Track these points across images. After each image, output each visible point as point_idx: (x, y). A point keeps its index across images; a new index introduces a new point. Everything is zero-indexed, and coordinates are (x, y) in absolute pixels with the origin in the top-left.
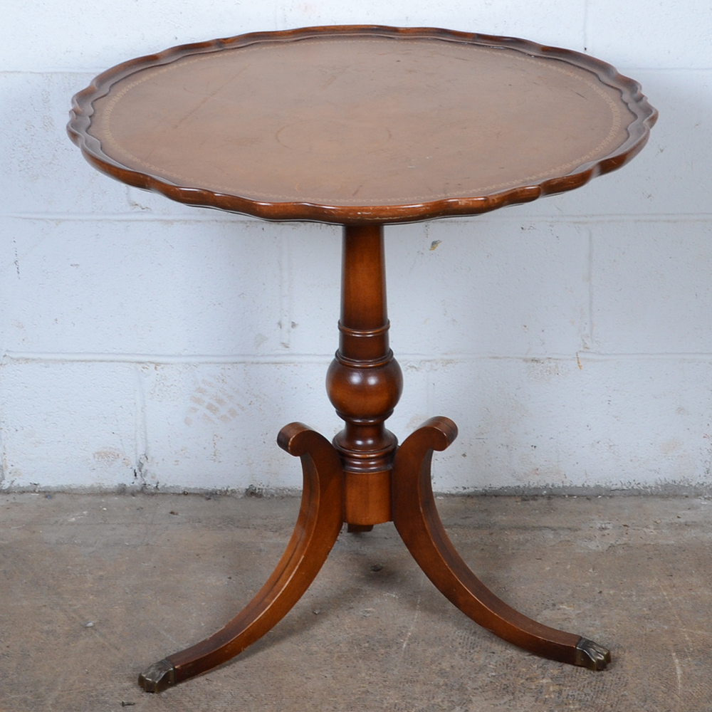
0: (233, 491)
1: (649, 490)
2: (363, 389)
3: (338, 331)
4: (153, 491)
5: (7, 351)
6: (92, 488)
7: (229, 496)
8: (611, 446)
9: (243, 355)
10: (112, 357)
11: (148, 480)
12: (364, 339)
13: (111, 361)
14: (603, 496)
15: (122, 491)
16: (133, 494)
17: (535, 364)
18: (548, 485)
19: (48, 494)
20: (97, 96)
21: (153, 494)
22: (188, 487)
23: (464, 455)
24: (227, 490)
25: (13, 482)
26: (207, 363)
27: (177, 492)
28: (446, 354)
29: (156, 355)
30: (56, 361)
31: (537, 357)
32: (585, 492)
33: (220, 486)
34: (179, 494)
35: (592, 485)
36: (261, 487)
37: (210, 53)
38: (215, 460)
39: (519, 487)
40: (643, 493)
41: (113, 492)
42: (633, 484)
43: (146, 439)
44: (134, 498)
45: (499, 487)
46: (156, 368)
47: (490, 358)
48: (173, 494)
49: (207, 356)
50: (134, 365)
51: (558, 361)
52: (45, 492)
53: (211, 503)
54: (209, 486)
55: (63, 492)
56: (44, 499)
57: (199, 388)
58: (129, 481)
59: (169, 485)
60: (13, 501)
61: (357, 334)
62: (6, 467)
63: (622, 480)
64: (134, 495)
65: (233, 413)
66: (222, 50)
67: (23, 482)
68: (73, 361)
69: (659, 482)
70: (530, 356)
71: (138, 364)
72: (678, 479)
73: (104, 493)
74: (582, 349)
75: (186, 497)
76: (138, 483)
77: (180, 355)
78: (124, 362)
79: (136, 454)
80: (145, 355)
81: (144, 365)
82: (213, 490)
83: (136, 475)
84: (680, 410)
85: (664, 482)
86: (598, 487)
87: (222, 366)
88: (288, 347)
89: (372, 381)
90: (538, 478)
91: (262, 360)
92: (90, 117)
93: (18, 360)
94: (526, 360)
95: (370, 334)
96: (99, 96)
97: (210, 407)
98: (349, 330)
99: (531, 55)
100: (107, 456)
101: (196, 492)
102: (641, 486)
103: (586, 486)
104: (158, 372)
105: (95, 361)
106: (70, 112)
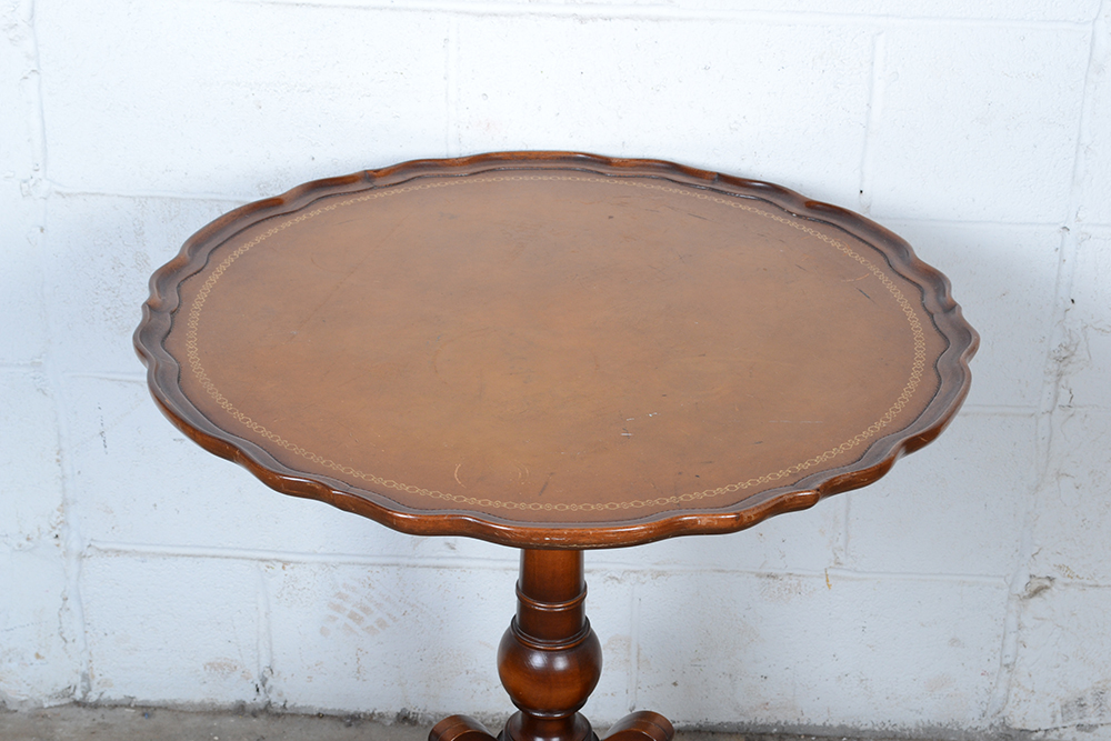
0: (381, 716)
1: (907, 733)
2: (547, 675)
3: (516, 598)
4: (279, 711)
5: (92, 540)
6: (202, 704)
7: (375, 722)
8: (862, 680)
9: (397, 556)
10: (229, 553)
11: (273, 697)
12: (550, 615)
13: (227, 557)
14: (849, 738)
15: (240, 710)
16: (254, 714)
17: (771, 580)
18: (779, 722)
19: (147, 710)
20: (188, 272)
21: (278, 715)
22: (325, 707)
23: (675, 684)
24: (373, 713)
25: (102, 694)
26: (349, 563)
27: (310, 713)
28: (657, 564)
29: (285, 552)
30: (155, 555)
31: (774, 572)
32: (826, 733)
33: (363, 707)
34: (312, 717)
35: (835, 724)
36: (416, 711)
37: (354, 192)
38: (358, 679)
39: (742, 723)
40: (899, 736)
41: (229, 710)
42: (887, 725)
43: (271, 649)
44: (255, 720)
45: (717, 722)
46: (283, 567)
47: (714, 571)
48: (305, 715)
49: (349, 555)
50: (256, 562)
51: (801, 578)
52: (143, 707)
53: (352, 731)
54: (351, 707)
55: (166, 708)
56: (140, 718)
57: (339, 593)
58: (249, 697)
59: (299, 704)
60: (101, 720)
61: (541, 607)
62: (93, 677)
63: (874, 720)
64: (255, 716)
65: (382, 624)
66: (370, 189)
67: (115, 694)
68: (177, 555)
69: (921, 724)
70: (765, 571)
71: (261, 563)
72: (945, 721)
73: (216, 712)
74: (832, 564)
75: (322, 721)
76: (261, 700)
77: (315, 553)
78: (243, 558)
79: (259, 665)
80: (269, 551)
81: (269, 564)
82: (356, 713)
83: (258, 690)
84: (954, 641)
85: (927, 725)
86: (842, 727)
87: (369, 568)
88: (453, 548)
89: (561, 664)
90: (767, 713)
91: (421, 562)
92: (172, 313)
93: (106, 552)
94: (759, 576)
95: (559, 607)
96: (191, 273)
97: (353, 616)
98: (531, 601)
99: (792, 213)
100: (220, 667)
101: (333, 713)
102: (897, 729)
103: (827, 724)
104: (286, 572)
105: (206, 556)
106: (143, 306)
